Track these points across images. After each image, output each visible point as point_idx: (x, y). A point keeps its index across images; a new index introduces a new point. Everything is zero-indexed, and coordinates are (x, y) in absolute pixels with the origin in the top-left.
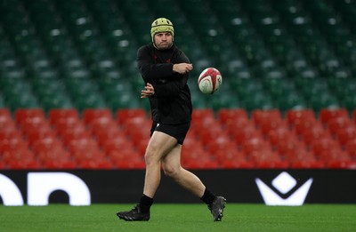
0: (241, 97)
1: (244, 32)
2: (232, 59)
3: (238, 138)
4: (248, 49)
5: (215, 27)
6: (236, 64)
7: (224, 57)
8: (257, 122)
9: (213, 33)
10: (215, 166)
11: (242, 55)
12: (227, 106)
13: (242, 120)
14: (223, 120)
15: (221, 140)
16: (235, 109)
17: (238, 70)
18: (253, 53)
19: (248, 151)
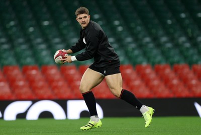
0: (186, 58)
1: (187, 22)
2: (180, 36)
3: (184, 80)
4: (189, 31)
5: (170, 19)
6: (182, 39)
7: (176, 35)
8: (195, 71)
9: (169, 22)
10: (172, 96)
11: (186, 34)
12: (178, 62)
13: (186, 70)
14: (176, 70)
15: (175, 82)
16: (182, 64)
17: (184, 42)
18: (192, 33)
19: (190, 87)
